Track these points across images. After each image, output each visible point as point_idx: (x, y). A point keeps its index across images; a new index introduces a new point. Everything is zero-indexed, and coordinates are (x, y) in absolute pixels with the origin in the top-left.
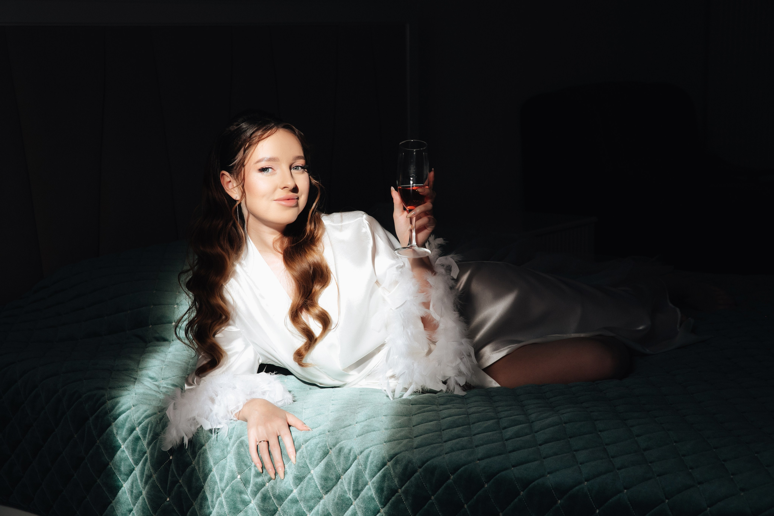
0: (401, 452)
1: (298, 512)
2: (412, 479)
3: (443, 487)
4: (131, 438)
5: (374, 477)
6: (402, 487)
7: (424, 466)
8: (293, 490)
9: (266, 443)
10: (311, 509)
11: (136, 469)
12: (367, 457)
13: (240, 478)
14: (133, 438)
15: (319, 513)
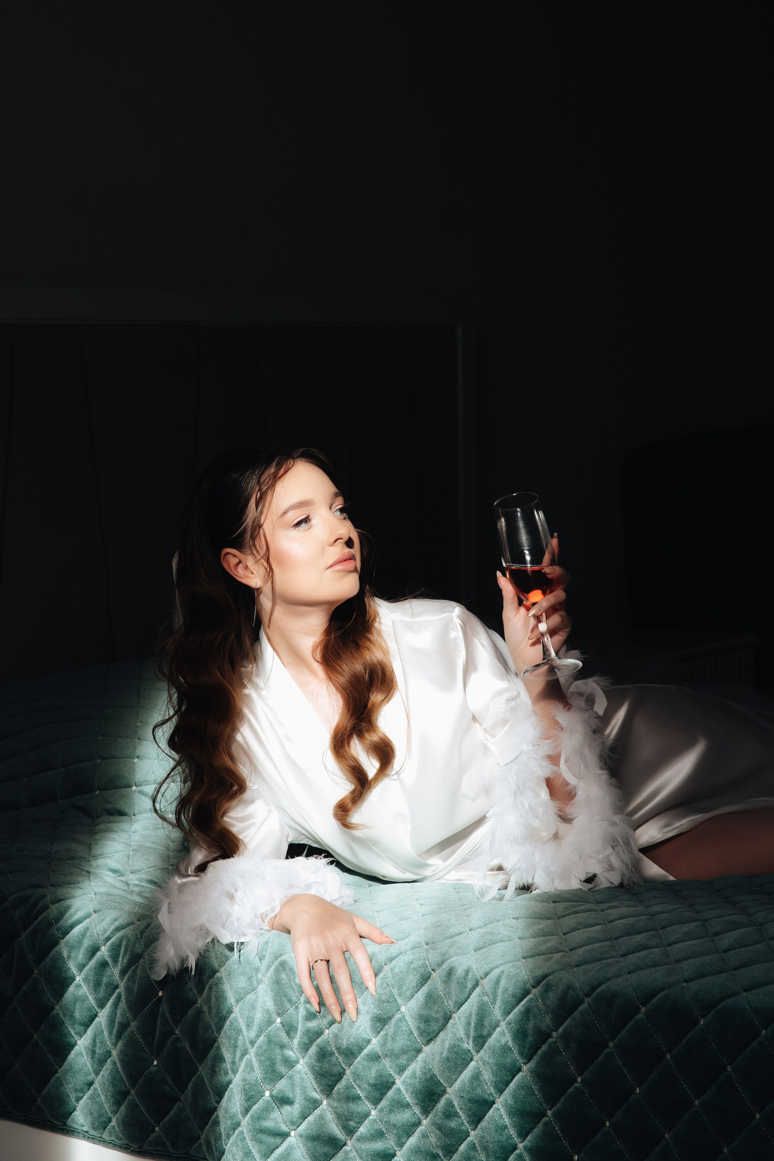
0: (553, 972)
1: (381, 1076)
2: (576, 1014)
3: (629, 1026)
4: (93, 963)
5: (509, 1013)
6: (559, 1028)
7: (595, 993)
8: (371, 1039)
9: (325, 963)
10: (401, 1070)
11: (100, 1014)
12: (498, 981)
13: (281, 1023)
14: (96, 963)
15: (417, 1075)
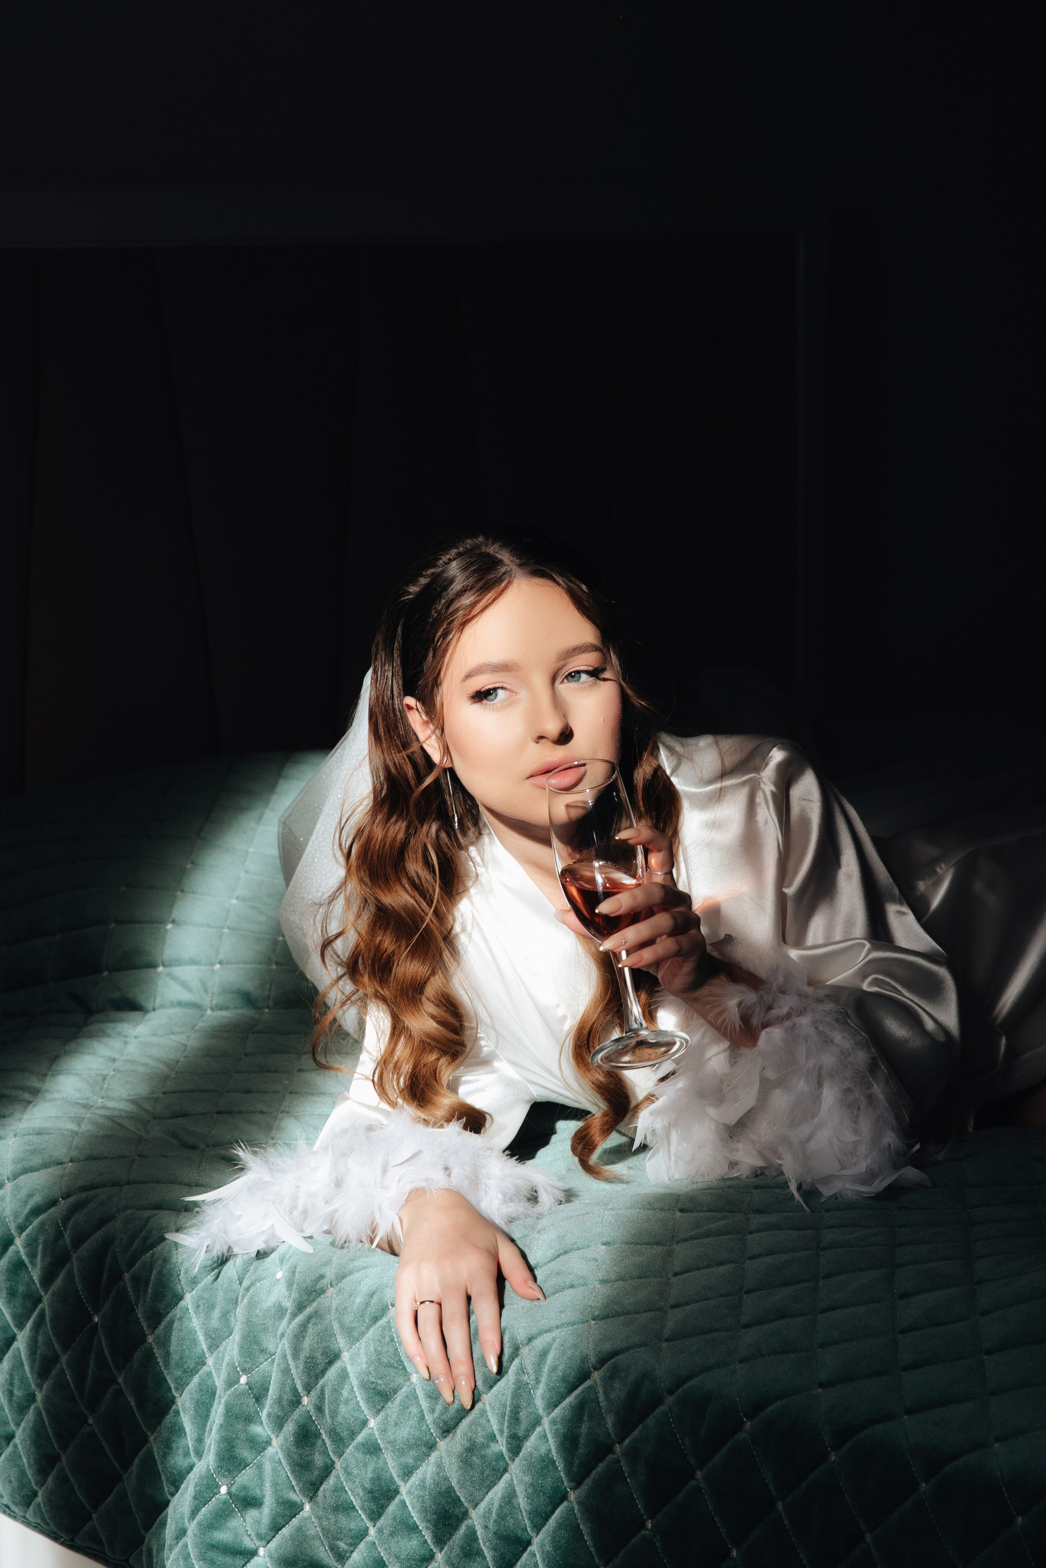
0: (627, 1349)
1: (379, 1479)
2: (650, 1421)
3: (725, 1449)
5: (556, 1406)
6: (624, 1439)
7: (680, 1390)
8: (368, 1419)
10: (407, 1473)
11: (19, 1337)
12: (544, 1354)
13: (247, 1384)
14: (9, 1263)
15: (427, 1484)
